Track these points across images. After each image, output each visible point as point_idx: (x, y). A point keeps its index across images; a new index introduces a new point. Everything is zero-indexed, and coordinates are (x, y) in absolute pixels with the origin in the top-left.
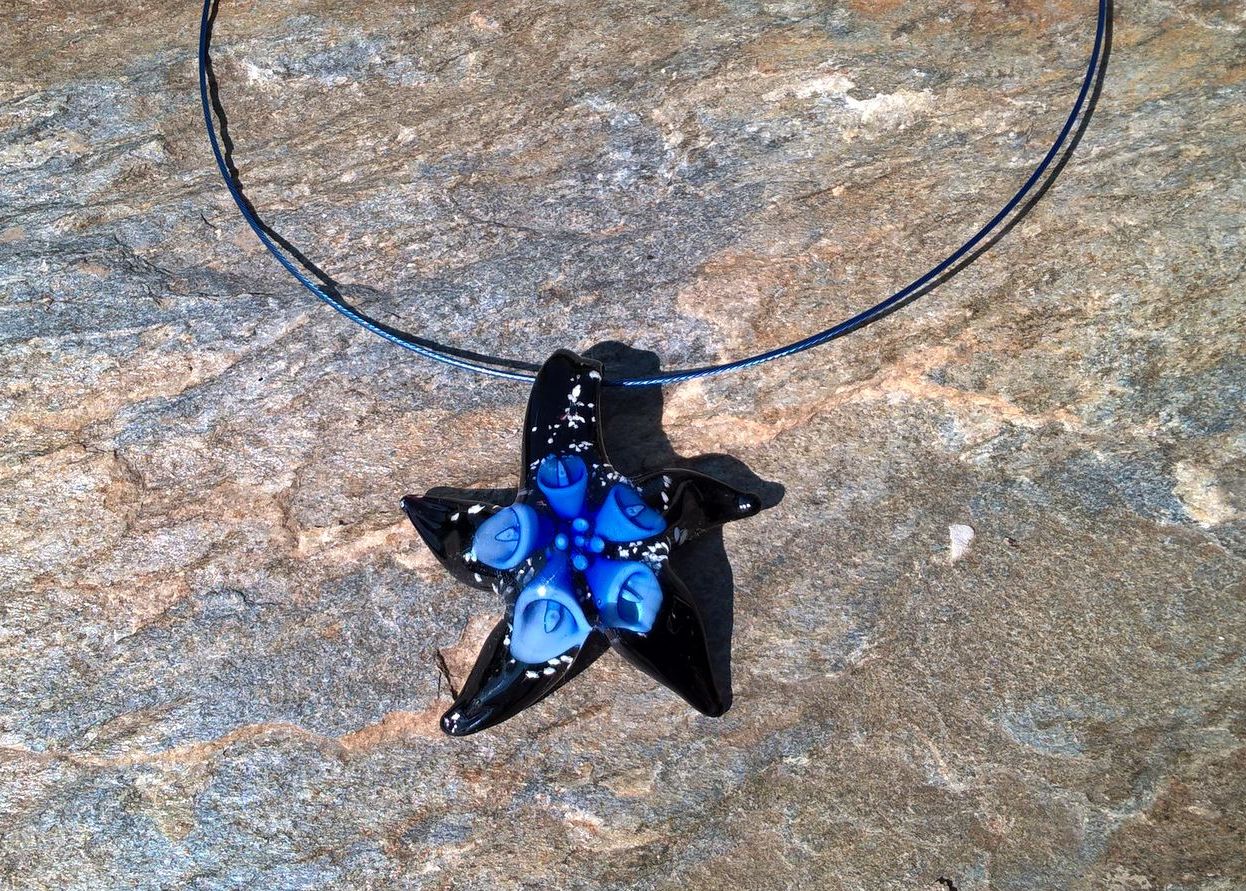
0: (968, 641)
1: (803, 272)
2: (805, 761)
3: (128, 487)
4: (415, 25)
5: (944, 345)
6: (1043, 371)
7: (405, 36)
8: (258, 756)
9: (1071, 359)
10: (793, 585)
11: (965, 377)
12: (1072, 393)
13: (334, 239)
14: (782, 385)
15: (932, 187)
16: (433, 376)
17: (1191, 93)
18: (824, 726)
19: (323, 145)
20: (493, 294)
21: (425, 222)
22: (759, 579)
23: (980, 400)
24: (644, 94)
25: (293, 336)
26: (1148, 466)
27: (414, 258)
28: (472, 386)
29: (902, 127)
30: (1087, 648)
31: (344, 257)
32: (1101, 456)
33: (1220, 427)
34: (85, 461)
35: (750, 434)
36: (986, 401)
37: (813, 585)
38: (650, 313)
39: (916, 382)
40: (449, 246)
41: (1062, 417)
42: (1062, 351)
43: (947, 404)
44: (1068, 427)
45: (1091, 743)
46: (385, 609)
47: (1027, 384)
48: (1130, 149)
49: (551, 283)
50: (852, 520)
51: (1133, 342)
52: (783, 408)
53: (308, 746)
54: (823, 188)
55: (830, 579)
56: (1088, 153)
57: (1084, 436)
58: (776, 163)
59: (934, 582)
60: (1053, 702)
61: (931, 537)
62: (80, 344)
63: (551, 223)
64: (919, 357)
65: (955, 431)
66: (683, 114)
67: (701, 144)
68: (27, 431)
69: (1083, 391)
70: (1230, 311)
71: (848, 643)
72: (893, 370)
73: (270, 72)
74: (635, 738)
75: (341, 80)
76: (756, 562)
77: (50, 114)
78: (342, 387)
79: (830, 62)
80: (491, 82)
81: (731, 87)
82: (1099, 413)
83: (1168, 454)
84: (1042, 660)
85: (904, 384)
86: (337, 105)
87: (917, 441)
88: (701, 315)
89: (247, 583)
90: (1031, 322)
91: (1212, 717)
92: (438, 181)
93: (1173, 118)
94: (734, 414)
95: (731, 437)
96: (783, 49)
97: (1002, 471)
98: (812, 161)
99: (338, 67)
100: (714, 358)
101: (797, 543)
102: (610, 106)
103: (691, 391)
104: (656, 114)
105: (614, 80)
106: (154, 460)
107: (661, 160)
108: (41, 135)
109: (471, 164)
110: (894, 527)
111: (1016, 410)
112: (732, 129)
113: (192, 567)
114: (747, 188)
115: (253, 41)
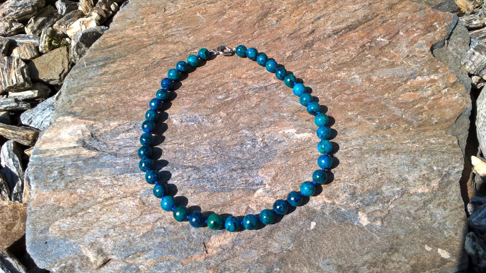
0: (314, 246)
1: (284, 168)
2: (278, 270)
3: (142, 205)
4: (209, 113)
6: (332, 191)
7: (206, 115)
8: (165, 262)
9: (338, 189)
10: (278, 233)
13: (188, 156)
15: (311, 153)
17: (365, 137)
18: (283, 262)
19: (188, 137)
20: (221, 169)
21: (208, 154)
22: (272, 231)
24: (254, 130)
25: (179, 176)
26: (353, 212)
27: (205, 161)
28: (215, 188)
30: (338, 249)
31: (191, 160)
32: (343, 209)
33: (368, 205)
34: (133, 200)
35: (272, 201)
36: (320, 197)
38: (253, 175)
40: (212, 159)
41: (335, 201)
42: (336, 187)
44: (337, 203)
45: (338, 269)
46: (194, 233)
47: (328, 194)
48: (352, 147)
49: (233, 167)
50: (291, 219)
51: (350, 186)
53: (176, 261)
55: (286, 232)
56: (343, 147)
57: (340, 205)
58: (281, 146)
60: (330, 260)
61: (307, 224)
62: (134, 175)
63: (234, 155)
65: (314, 202)
66: (262, 134)
67: (265, 141)
68: (122, 193)
69: (340, 196)
70: (371, 181)
71: (289, 245)
73: (178, 121)
74: (244, 263)
75: (193, 123)
76: (271, 228)
77: (131, 127)
78: (188, 187)
80: (224, 126)
81: (272, 130)
82: (343, 201)
83: (357, 210)
84: (329, 251)
86: (192, 128)
88: (263, 176)
89: (165, 226)
91: (363, 265)
92: (211, 145)
93: (361, 141)
94: (268, 196)
96: (283, 123)
97: (323, 211)
98: (287, 146)
99: (192, 121)
100: (265, 184)
101: (280, 224)
102: (247, 132)
103: (260, 191)
104: (257, 134)
105: (249, 127)
106: (148, 200)
107: (257, 144)
108: (129, 131)
109: (218, 142)
110: (300, 222)
111: (326, 199)
112: (272, 138)
113: (154, 223)
114: (274, 150)
115: (175, 115)
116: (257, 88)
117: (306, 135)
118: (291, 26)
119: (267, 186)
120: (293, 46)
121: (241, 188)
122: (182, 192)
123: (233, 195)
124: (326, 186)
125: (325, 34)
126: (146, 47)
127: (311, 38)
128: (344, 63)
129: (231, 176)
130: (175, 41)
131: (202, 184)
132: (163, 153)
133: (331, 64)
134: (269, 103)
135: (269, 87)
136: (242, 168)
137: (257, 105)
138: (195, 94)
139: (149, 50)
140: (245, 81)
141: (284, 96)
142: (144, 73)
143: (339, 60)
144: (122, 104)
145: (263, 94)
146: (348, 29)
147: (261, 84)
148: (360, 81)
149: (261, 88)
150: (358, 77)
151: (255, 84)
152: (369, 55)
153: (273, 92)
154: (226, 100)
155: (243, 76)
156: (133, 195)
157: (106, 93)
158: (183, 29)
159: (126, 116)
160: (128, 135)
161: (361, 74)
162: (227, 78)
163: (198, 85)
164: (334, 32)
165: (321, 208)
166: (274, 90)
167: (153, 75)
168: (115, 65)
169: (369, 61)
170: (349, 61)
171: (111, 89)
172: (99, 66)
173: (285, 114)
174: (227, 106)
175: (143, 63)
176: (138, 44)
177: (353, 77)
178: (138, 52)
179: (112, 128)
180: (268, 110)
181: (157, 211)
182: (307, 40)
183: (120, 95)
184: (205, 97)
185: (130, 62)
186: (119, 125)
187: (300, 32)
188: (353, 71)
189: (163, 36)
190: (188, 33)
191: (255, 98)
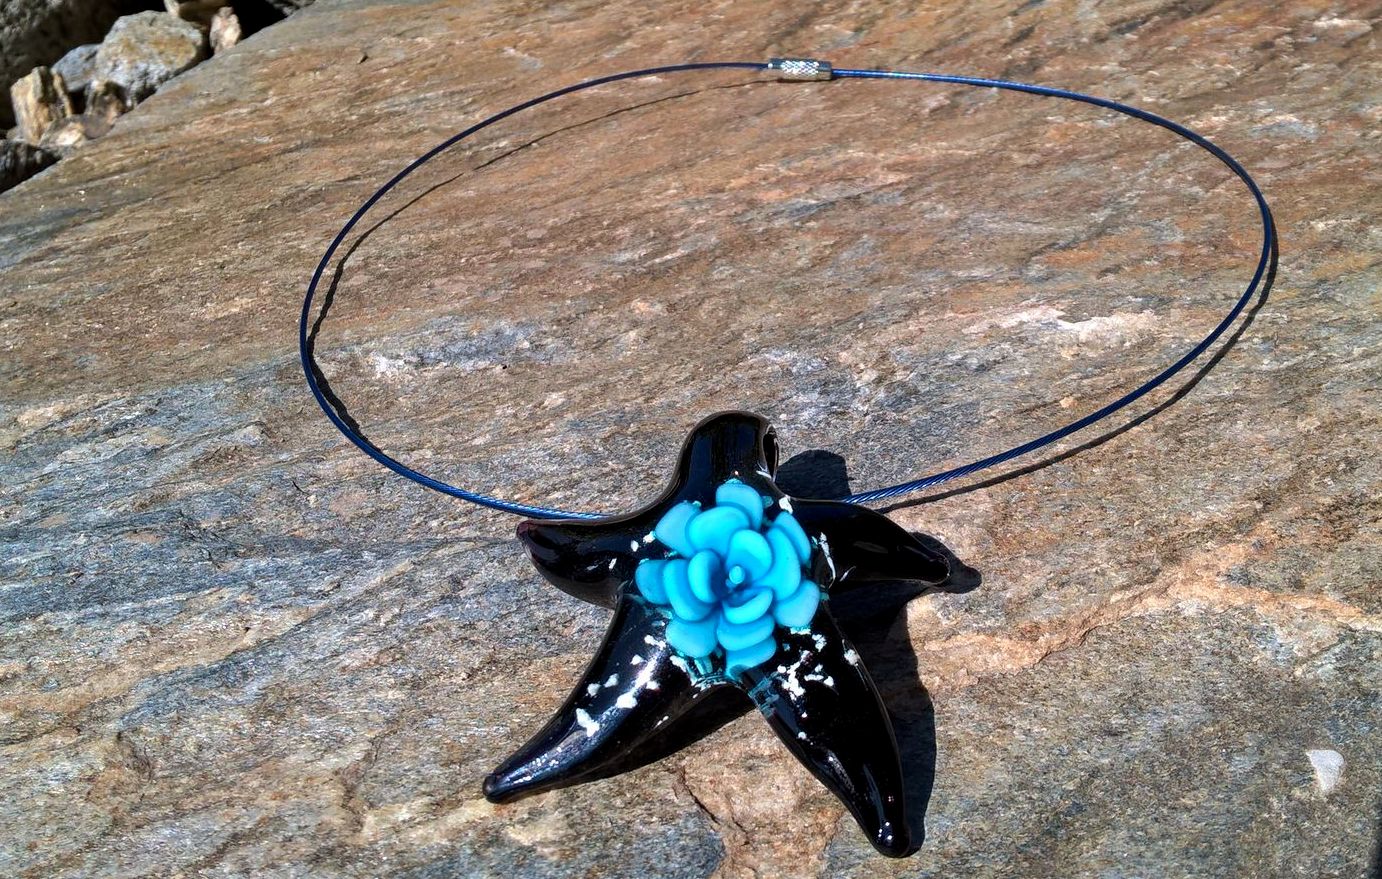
1: (1041, 476)
4: (570, 314)
5: (1239, 542)
6: (1372, 563)
7: (558, 322)
10: (1103, 840)
11: (1275, 576)
14: (1037, 594)
16: (574, 617)
21: (571, 471)
22: (1052, 834)
23: (1301, 603)
24: (827, 343)
25: (389, 584)
29: (1128, 344)
31: (469, 513)
36: (1310, 603)
37: (1132, 837)
39: (1213, 585)
40: (600, 491)
43: (1259, 610)
50: (1168, 752)
52: (1045, 621)
54: (1047, 400)
64: (1209, 557)
65: (1279, 641)
72: (1179, 573)
73: (401, 362)
76: (1041, 813)
78: (449, 636)
79: (1034, 300)
80: (653, 351)
85: (1197, 589)
86: (477, 384)
87: (1232, 656)
90: (1338, 512)
92: (588, 432)
95: (980, 662)
96: (979, 295)
97: (1357, 684)
102: (789, 355)
104: (844, 356)
105: (791, 337)
106: (173, 742)
107: (854, 397)
108: (118, 434)
109: (629, 416)
110: (1229, 758)
111: (1352, 611)
112: (933, 360)
113: (197, 867)
114: (959, 407)
115: (385, 339)
116: (809, 207)
117: (1122, 324)
118: (923, 33)
125: (1079, 34)
126: (266, 159)
127: (1021, 52)
128: (1207, 94)
130: (405, 129)
132: (299, 499)
133: (1142, 103)
134: (884, 246)
135: (871, 198)
137: (819, 261)
138: (497, 260)
140: (745, 195)
141: (953, 216)
142: (243, 231)
143: (1176, 89)
144: (104, 343)
145: (842, 220)
146: (1173, 13)
147: (829, 192)
148: (1312, 127)
149: (833, 203)
150: (1292, 118)
151: (797, 196)
152: (1306, 66)
153: (895, 209)
154: (657, 260)
155: (734, 183)
156: (77, 722)
157: (28, 308)
158: (444, 95)
159: (113, 378)
160: (109, 447)
161: (1303, 109)
162: (658, 194)
163: (513, 231)
164: (1116, 27)
165: (1339, 669)
166: (899, 204)
167: (286, 230)
168: (105, 224)
169: (1314, 76)
170: (1226, 88)
171: (61, 293)
172: (26, 238)
173: (978, 272)
174: (667, 280)
175: (243, 204)
176: (229, 156)
177: (1268, 122)
178: (224, 179)
179: (25, 434)
180: (886, 270)
181: (224, 795)
182: (1004, 59)
183: (105, 310)
184: (549, 265)
185: (181, 207)
186: (66, 416)
187: (966, 43)
188: (1261, 107)
189: (352, 121)
190: (466, 102)
191: (808, 238)
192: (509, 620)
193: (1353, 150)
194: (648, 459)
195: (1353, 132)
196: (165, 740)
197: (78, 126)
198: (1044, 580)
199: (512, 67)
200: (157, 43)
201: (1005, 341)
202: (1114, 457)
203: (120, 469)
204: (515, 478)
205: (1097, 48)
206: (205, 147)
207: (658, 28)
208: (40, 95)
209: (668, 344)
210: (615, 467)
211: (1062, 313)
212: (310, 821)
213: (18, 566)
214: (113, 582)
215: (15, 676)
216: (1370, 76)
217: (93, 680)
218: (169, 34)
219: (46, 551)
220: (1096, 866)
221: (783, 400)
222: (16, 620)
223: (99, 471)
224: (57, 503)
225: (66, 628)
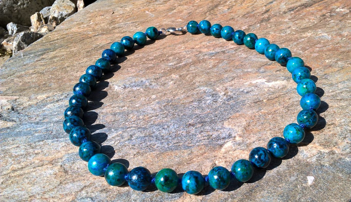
1: (257, 117)
3: (63, 174)
4: (158, 77)
6: (327, 138)
7: (155, 79)
9: (334, 135)
10: (262, 193)
12: (336, 143)
13: (132, 117)
14: (254, 142)
15: (289, 99)
16: (156, 144)
19: (132, 100)
20: (174, 125)
21: (157, 113)
22: (251, 191)
23: (310, 145)
24: (214, 86)
25: (117, 136)
27: (153, 120)
28: (167, 146)
29: (280, 88)
31: (134, 121)
32: (348, 159)
34: (52, 168)
35: (246, 155)
36: (312, 146)
37: (268, 192)
38: (217, 128)
40: (163, 117)
41: (334, 149)
42: (331, 133)
44: (337, 152)
47: (323, 141)
48: (340, 90)
49: (190, 122)
50: (278, 175)
54: (261, 100)
55: (273, 191)
56: (329, 91)
57: (342, 154)
58: (249, 96)
59: (305, 191)
61: (302, 179)
62: (57, 141)
65: (305, 153)
66: (224, 88)
67: (229, 94)
69: (339, 142)
73: (120, 87)
75: (138, 88)
76: (250, 187)
77: (62, 98)
78: (130, 147)
79: (260, 77)
80: (176, 86)
81: (236, 83)
82: (345, 148)
86: (137, 93)
88: (230, 127)
89: (93, 196)
92: (160, 104)
94: (241, 149)
95: (241, 156)
96: (249, 76)
97: (320, 163)
98: (258, 95)
99: (138, 85)
100: (235, 137)
101: (262, 182)
102: (206, 88)
103: (229, 144)
104: (218, 89)
105: (207, 84)
106: (72, 167)
107: (219, 98)
108: (59, 102)
109: (169, 101)
110: (290, 177)
111: (321, 148)
112: (237, 90)
113: (77, 192)
114: (241, 101)
115: (117, 82)
116: (213, 53)
117: (279, 83)
118: (244, 10)
119: (238, 139)
120: (248, 22)
121: (202, 143)
122: (121, 154)
123: (192, 152)
124: (317, 132)
125: (280, 11)
126: (91, 38)
127: (266, 15)
128: (308, 27)
129: (188, 132)
130: (122, 31)
131: (149, 143)
132: (98, 117)
133: (292, 29)
134: (229, 63)
135: (227, 51)
136: (202, 122)
137: (214, 66)
138: (143, 64)
139: (93, 39)
140: (198, 50)
141: (245, 56)
142: (85, 55)
143: (301, 26)
144: (55, 81)
145: (220, 57)
146: (303, 7)
147: (218, 50)
148: (330, 37)
149: (218, 52)
150: (326, 34)
151: (211, 50)
152: (332, 21)
153: (232, 54)
154: (178, 65)
155: (197, 47)
156: (52, 163)
157: (38, 72)
158: (131, 23)
159: (57, 89)
160: (57, 105)
161: (329, 32)
162: (179, 49)
163: (146, 57)
164: (289, 10)
165: (317, 160)
166: (233, 53)
167: (95, 55)
168: (54, 53)
169: (333, 24)
170: (312, 26)
171: (45, 69)
172: (36, 55)
173: (249, 70)
174: (180, 70)
175: (85, 49)
176: (82, 37)
177: (320, 35)
178: (81, 42)
179: (39, 101)
180: (229, 69)
181: (83, 178)
182: (262, 17)
183: (55, 73)
184: (154, 66)
185: (71, 49)
186: (48, 97)
187: (254, 13)
188: (320, 31)
189: (110, 29)
190: (136, 25)
191: (212, 61)
192: (142, 144)
193: (338, 43)
194: (173, 110)
195: (339, 38)
196: (71, 167)
197: (46, 27)
198: (256, 139)
199: (147, 16)
200: (64, 7)
201: (253, 86)
202: (274, 113)
203: (60, 110)
204: (144, 114)
205: (284, 15)
206: (76, 34)
207: (182, 7)
208: (37, 19)
209: (179, 85)
210: (166, 112)
211: (266, 80)
212: (100, 183)
213: (39, 130)
214: (59, 134)
215: (39, 153)
216: (346, 24)
217: (55, 154)
218: (67, 5)
219: (45, 127)
220: (260, 198)
221: (204, 98)
222: (39, 141)
223: (55, 110)
224: (46, 117)
225: (49, 143)
